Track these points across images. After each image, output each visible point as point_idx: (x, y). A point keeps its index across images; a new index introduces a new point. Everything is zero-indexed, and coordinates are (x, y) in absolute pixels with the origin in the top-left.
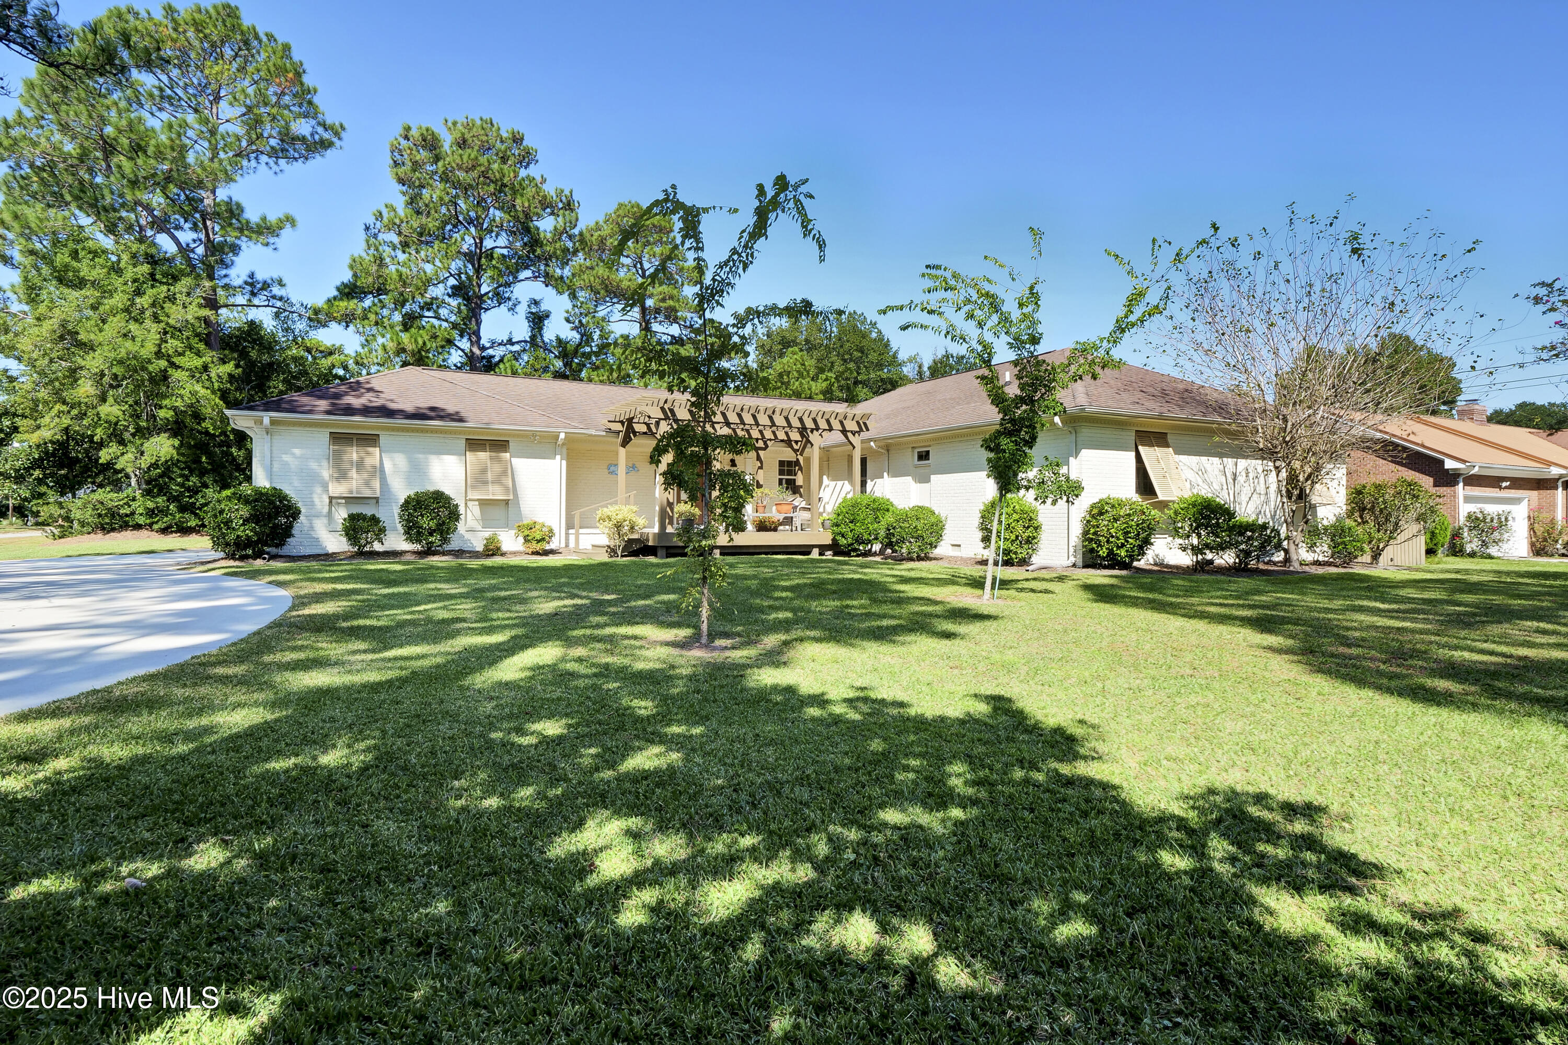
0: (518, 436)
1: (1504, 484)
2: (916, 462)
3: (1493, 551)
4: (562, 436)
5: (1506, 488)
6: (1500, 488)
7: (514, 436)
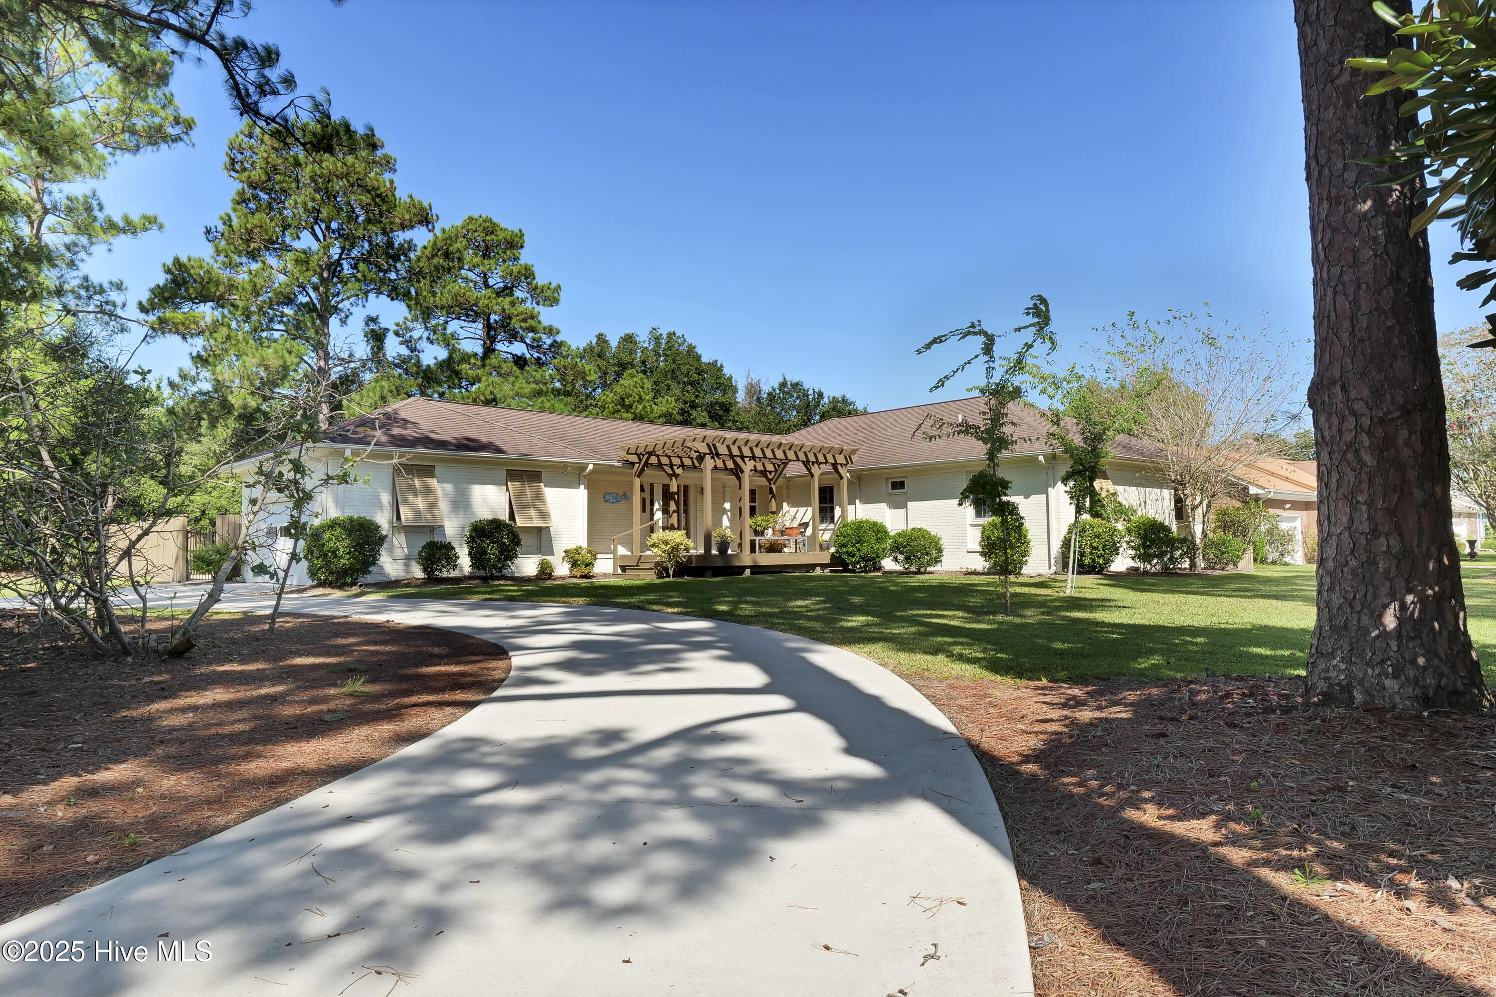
0: (550, 467)
1: (1288, 506)
2: (890, 491)
3: (1287, 559)
4: (591, 467)
5: (1288, 509)
6: (1284, 509)
7: (546, 467)
